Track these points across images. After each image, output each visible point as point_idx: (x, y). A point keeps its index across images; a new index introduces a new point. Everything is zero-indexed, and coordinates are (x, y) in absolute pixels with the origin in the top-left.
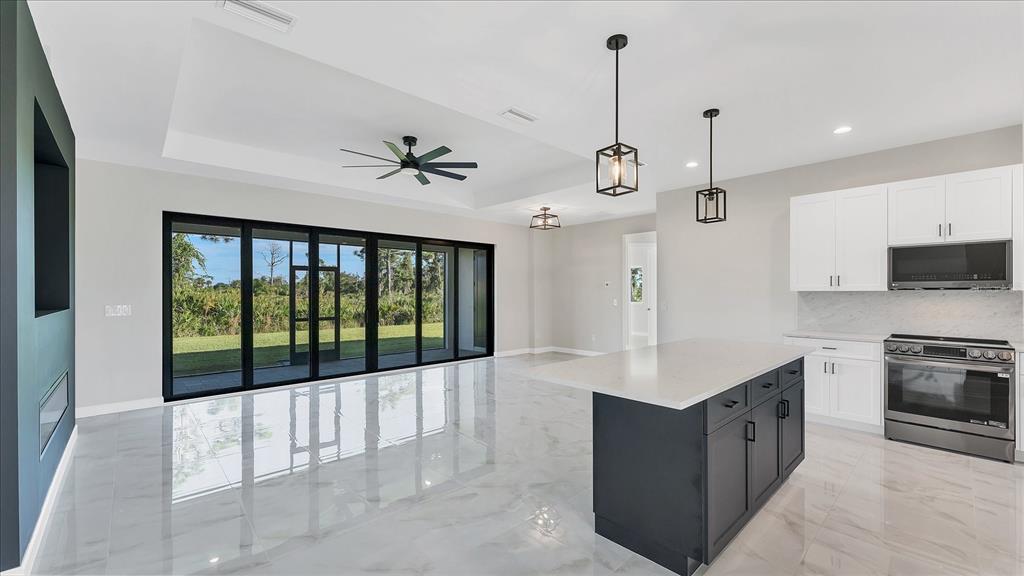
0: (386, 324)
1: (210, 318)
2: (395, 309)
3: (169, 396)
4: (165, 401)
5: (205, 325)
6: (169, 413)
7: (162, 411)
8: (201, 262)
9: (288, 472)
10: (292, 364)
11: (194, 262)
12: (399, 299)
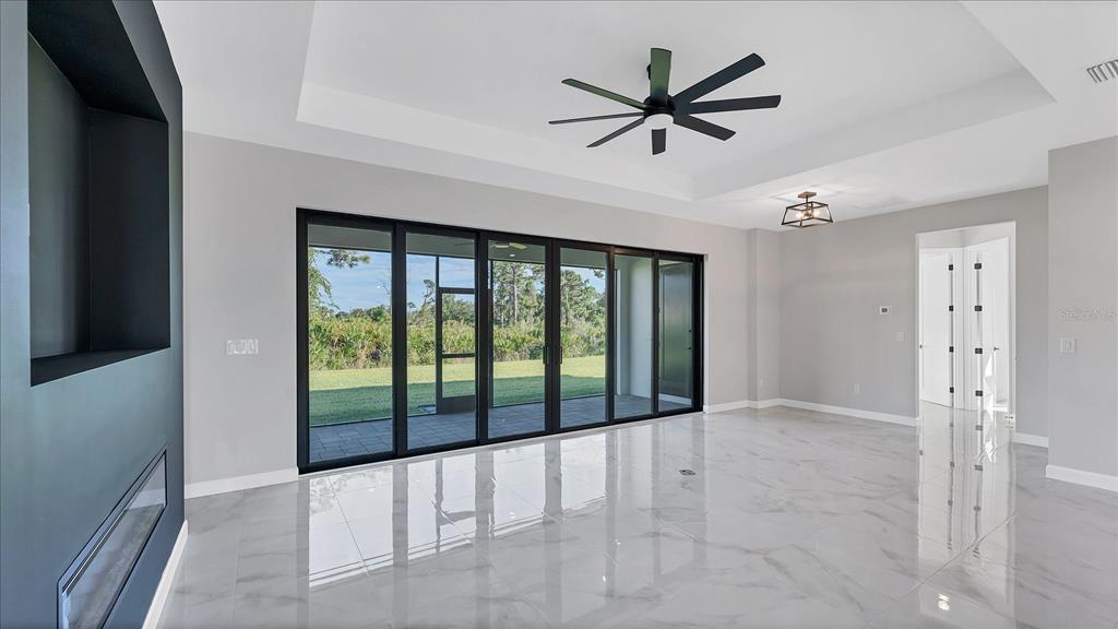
0: (521, 359)
1: (338, 349)
2: (530, 341)
3: (306, 466)
4: (300, 473)
5: (333, 357)
6: (305, 487)
7: (296, 489)
8: (327, 289)
9: (434, 551)
10: (439, 412)
11: (321, 289)
12: (532, 329)
